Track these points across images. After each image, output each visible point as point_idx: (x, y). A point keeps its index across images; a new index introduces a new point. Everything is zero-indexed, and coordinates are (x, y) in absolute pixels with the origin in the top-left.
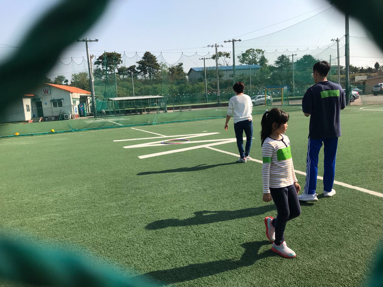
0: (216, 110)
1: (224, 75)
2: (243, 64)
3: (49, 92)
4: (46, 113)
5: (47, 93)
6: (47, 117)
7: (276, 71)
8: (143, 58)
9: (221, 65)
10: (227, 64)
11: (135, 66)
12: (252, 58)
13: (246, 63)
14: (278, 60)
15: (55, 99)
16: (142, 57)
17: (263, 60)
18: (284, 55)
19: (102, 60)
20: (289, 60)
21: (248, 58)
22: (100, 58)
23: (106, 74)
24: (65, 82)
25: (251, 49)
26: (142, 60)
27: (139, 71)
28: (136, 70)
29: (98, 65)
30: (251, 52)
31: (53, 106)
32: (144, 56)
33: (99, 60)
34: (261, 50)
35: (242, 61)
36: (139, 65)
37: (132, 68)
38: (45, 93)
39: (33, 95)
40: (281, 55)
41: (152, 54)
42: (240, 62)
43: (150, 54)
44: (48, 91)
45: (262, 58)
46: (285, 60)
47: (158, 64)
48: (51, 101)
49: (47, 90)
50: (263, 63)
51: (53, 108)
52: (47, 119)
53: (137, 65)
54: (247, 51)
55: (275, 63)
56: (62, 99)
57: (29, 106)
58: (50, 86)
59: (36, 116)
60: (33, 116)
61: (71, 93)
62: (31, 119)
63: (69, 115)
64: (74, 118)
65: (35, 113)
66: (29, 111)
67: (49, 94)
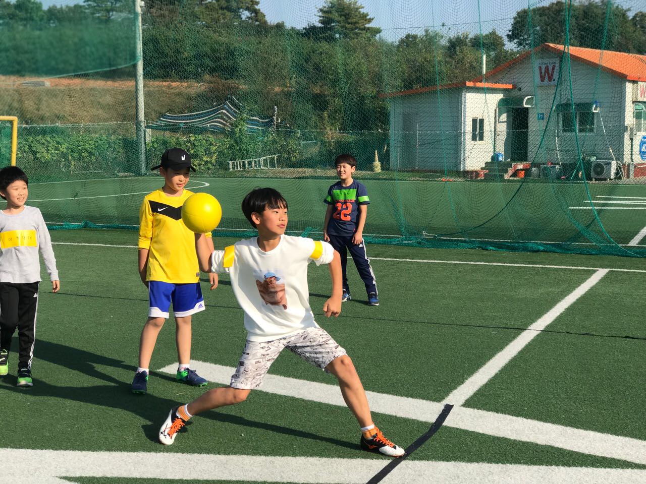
3: (556, 76)
5: (550, 78)
6: (538, 166)
15: (570, 101)
38: (542, 79)
44: (553, 71)
48: (560, 107)
49: (550, 70)
51: (560, 133)
52: (535, 170)
56: (596, 102)
57: (482, 121)
58: (561, 55)
59: (500, 159)
60: (493, 158)
61: (630, 81)
62: (484, 166)
63: (610, 163)
64: (628, 177)
65: (501, 149)
66: (481, 138)
67: (556, 82)
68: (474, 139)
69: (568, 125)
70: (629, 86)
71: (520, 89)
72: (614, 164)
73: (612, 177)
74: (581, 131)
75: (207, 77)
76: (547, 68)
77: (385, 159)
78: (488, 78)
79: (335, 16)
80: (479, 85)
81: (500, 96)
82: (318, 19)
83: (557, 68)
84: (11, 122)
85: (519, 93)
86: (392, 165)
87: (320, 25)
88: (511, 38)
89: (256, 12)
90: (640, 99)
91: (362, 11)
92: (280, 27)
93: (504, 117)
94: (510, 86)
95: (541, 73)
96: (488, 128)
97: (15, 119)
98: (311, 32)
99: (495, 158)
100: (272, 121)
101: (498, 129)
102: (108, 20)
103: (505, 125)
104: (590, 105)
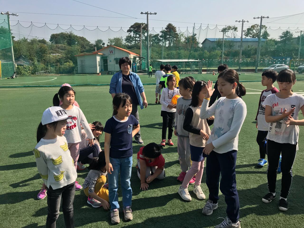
0: (245, 74)
1: (234, 45)
2: (247, 38)
4: (110, 68)
5: (112, 53)
6: (111, 72)
7: (280, 45)
8: (166, 29)
9: (229, 37)
10: (235, 36)
11: (158, 35)
12: (255, 32)
13: (250, 36)
14: (282, 35)
15: (117, 58)
16: (165, 27)
17: (266, 35)
18: (289, 30)
19: (133, 29)
20: (292, 36)
21: (251, 32)
22: (132, 27)
23: (136, 40)
24: (102, 45)
25: (256, 25)
26: (165, 30)
27: (161, 39)
28: (160, 38)
29: (130, 33)
30: (256, 27)
31: (115, 64)
32: (166, 27)
33: (131, 29)
34: (265, 26)
35: (246, 35)
36: (162, 34)
37: (156, 36)
39: (102, 54)
40: (285, 31)
41: (173, 25)
42: (245, 35)
43: (172, 25)
45: (265, 32)
46: (289, 35)
47: (177, 34)
48: (115, 59)
49: (112, 51)
50: (265, 37)
51: (115, 65)
52: (110, 73)
53: (161, 34)
54: (252, 27)
55: (279, 37)
57: (99, 62)
58: (114, 48)
60: (101, 70)
66: (99, 66)
67: (114, 54)
70: (129, 55)
80: (97, 54)
81: (100, 57)
85: (105, 56)
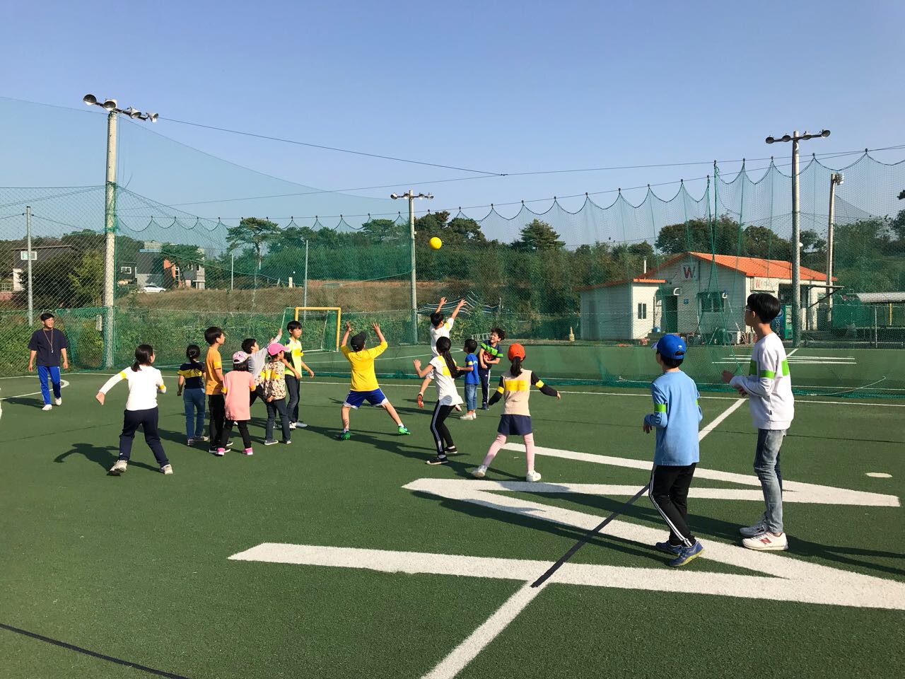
3: (696, 274)
4: (683, 324)
5: (692, 276)
15: (707, 291)
31: (700, 309)
38: (687, 276)
44: (694, 271)
48: (699, 295)
51: (700, 313)
56: (725, 291)
57: (645, 305)
58: (699, 260)
59: (659, 331)
60: (653, 330)
61: (748, 277)
62: (646, 335)
63: (736, 333)
64: (749, 342)
65: (658, 324)
66: (645, 317)
67: (697, 277)
68: (640, 317)
69: (705, 307)
70: (748, 280)
71: (671, 283)
72: (739, 333)
73: (738, 343)
74: (715, 311)
75: (447, 278)
76: (689, 269)
77: (577, 332)
78: (647, 276)
79: (533, 235)
80: (641, 281)
81: (657, 288)
82: (521, 237)
83: (697, 269)
84: (337, 311)
85: (670, 286)
86: (582, 336)
87: (522, 241)
88: (658, 246)
89: (478, 233)
90: (756, 289)
91: (551, 230)
92: (494, 243)
93: (660, 302)
94: (664, 281)
95: (685, 271)
96: (649, 309)
97: (340, 309)
98: (516, 245)
99: (654, 330)
100: (498, 307)
101: (656, 310)
102: (380, 242)
103: (661, 307)
104: (721, 293)
